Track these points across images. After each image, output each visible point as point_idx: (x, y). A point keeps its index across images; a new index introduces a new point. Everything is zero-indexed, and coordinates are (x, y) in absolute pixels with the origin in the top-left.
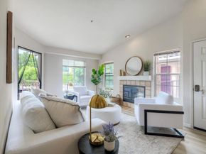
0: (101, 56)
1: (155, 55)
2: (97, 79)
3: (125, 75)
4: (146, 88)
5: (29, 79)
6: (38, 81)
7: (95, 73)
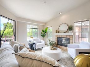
0: (46, 23)
1: (75, 22)
2: (44, 35)
3: (58, 32)
4: (70, 39)
5: (10, 34)
6: (13, 36)
7: (43, 32)
